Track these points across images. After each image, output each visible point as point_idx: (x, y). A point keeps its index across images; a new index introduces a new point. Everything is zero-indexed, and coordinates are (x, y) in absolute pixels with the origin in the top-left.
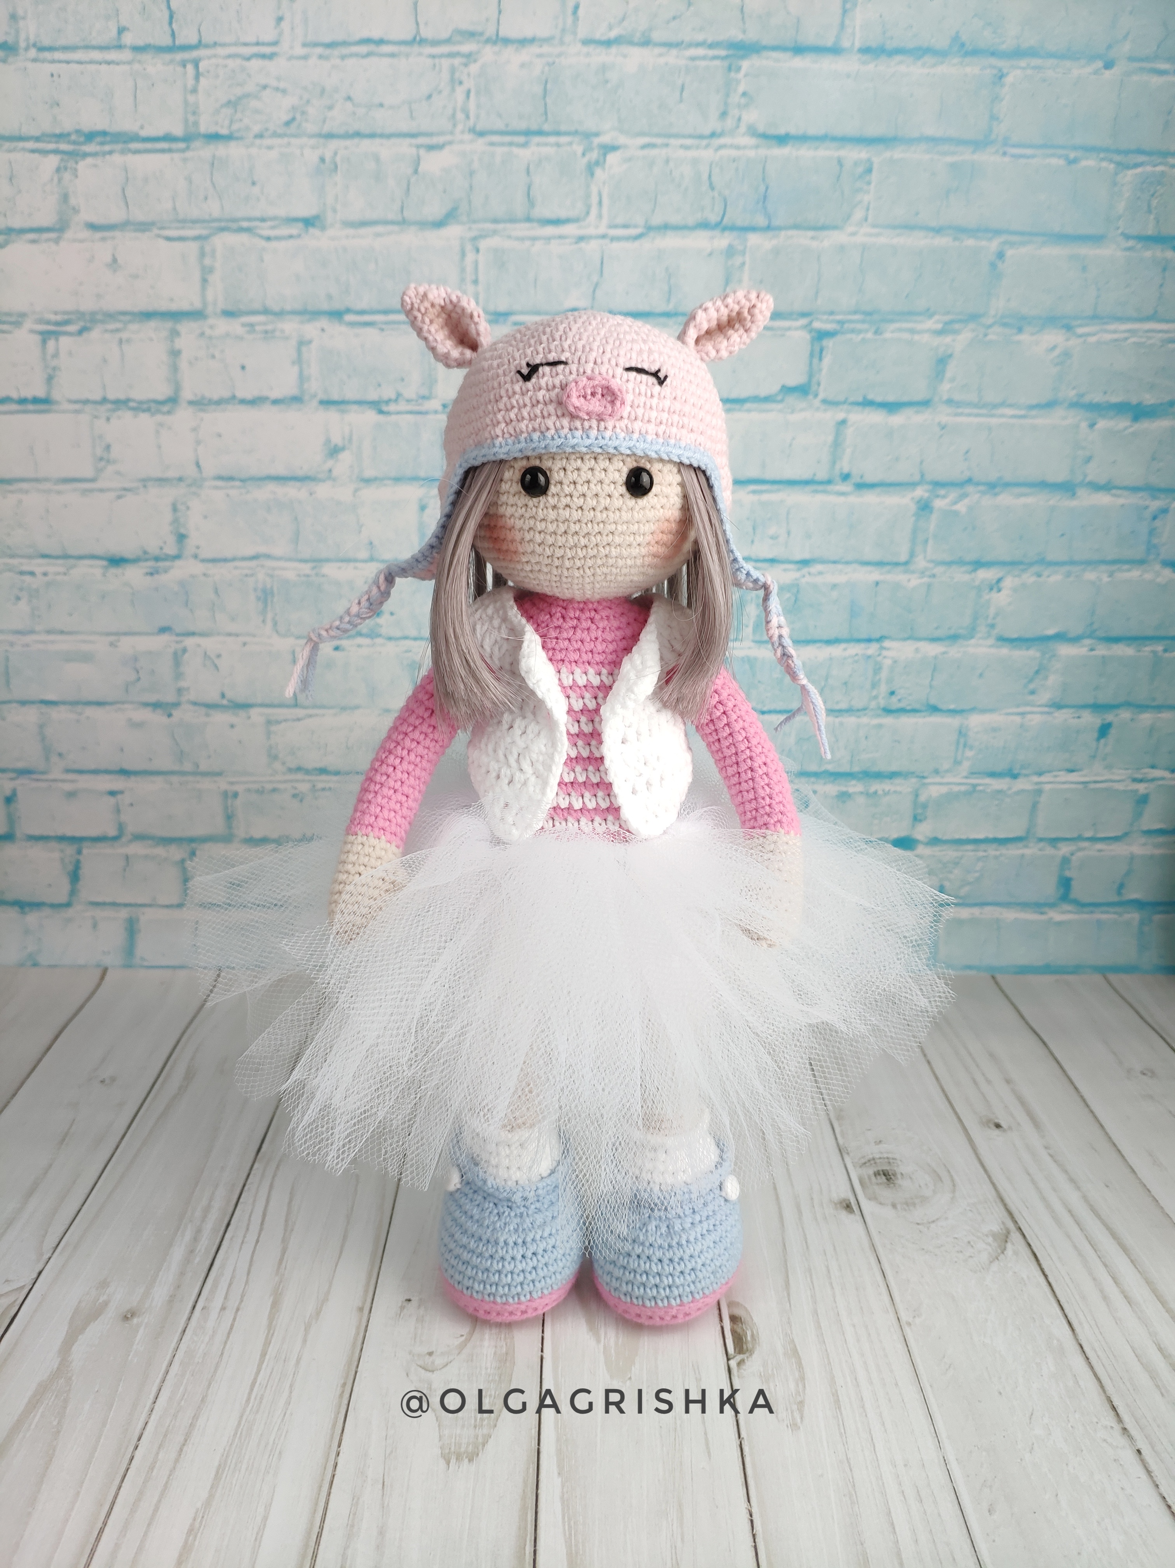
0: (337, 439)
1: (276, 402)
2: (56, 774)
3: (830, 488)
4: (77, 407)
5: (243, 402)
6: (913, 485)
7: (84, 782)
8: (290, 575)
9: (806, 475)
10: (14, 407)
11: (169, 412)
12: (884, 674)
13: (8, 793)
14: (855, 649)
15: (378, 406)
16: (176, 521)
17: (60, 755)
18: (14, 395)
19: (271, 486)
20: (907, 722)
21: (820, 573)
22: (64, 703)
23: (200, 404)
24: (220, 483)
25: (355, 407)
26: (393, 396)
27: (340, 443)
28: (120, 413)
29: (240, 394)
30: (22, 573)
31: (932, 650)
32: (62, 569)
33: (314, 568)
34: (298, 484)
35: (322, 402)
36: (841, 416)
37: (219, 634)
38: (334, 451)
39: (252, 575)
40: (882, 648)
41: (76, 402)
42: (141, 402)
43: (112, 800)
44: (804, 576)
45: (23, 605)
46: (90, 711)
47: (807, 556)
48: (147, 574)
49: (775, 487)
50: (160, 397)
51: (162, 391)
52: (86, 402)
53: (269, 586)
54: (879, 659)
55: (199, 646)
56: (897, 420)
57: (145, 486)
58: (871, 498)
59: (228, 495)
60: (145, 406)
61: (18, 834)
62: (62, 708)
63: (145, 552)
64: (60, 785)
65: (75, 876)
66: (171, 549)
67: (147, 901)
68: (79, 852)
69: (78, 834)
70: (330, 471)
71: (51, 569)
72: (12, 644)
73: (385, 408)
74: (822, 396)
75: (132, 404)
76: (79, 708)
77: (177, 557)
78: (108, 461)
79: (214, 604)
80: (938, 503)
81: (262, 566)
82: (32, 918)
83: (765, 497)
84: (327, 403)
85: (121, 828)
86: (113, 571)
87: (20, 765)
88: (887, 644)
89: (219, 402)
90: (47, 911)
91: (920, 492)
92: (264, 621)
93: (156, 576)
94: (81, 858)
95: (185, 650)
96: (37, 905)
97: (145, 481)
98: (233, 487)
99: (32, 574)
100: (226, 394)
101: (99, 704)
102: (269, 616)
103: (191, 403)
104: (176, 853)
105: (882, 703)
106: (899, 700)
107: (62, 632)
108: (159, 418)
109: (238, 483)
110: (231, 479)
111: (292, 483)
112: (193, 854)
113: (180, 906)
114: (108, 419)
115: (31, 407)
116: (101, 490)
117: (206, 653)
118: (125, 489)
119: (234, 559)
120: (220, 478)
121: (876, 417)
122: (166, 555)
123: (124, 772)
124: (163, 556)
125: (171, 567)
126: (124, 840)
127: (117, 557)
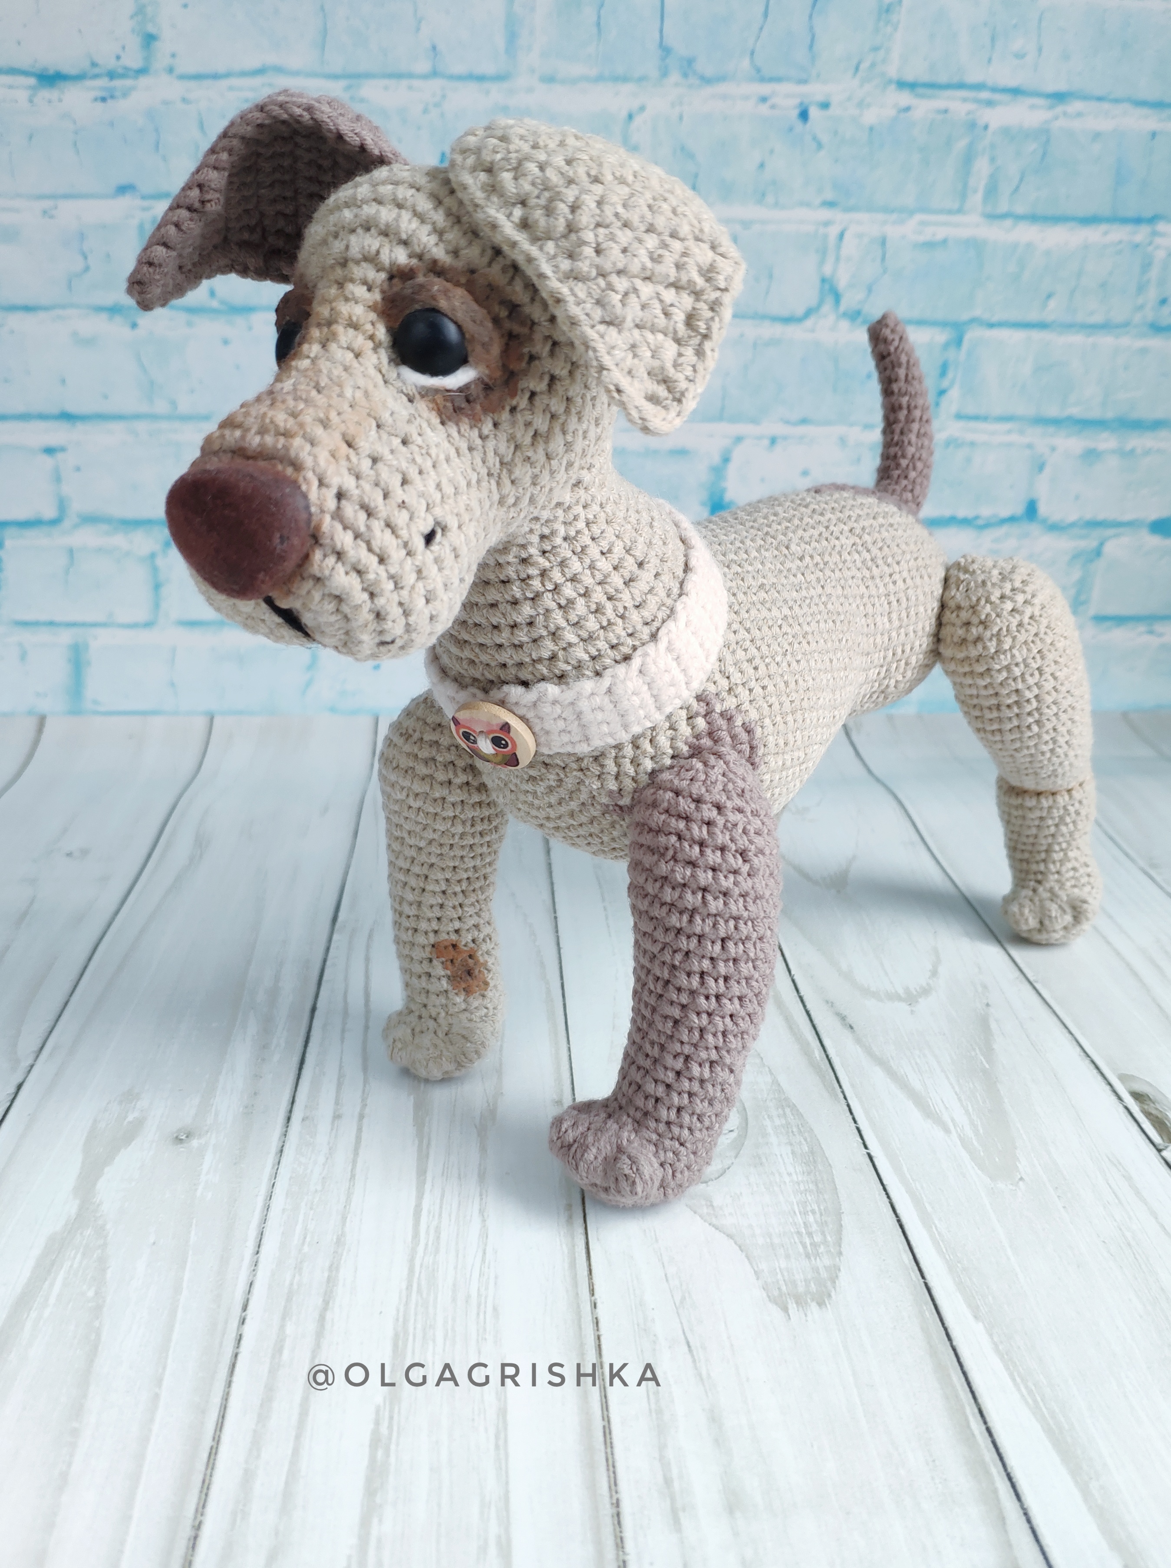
7: (7, 434)
12: (1154, 273)
14: (1118, 234)
16: (140, 12)
21: (1079, 115)
33: (348, 88)
43: (48, 462)
44: (1056, 118)
46: (14, 321)
47: (1062, 86)
48: (96, 99)
54: (1149, 249)
63: (94, 64)
66: (133, 60)
67: (100, 618)
77: (142, 71)
79: (197, 145)
85: (62, 505)
86: (45, 94)
88: (1161, 227)
93: (110, 102)
94: (3, 555)
101: (28, 309)
104: (143, 543)
105: (1149, 316)
113: (148, 625)
119: (228, 75)
122: (126, 69)
123: (67, 417)
124: (120, 71)
125: (133, 88)
126: (67, 524)
127: (51, 72)
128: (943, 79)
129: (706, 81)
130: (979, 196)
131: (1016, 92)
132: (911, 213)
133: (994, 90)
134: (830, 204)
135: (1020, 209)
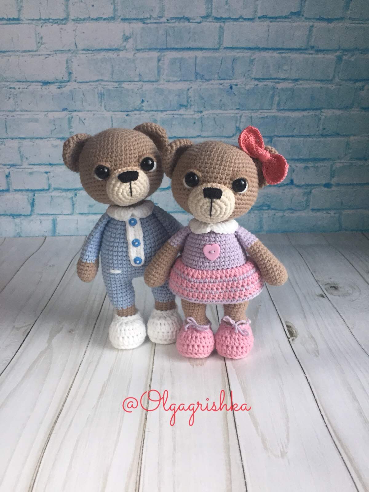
0: (127, 34)
1: (105, 19)
2: (25, 165)
3: (306, 51)
4: (30, 22)
5: (93, 19)
6: (336, 51)
7: (36, 168)
8: (110, 87)
9: (298, 47)
10: (5, 22)
11: (65, 24)
12: (322, 121)
13: (7, 173)
14: (312, 113)
15: (143, 21)
16: (68, 67)
17: (27, 158)
18: (6, 17)
19: (103, 53)
20: (329, 139)
21: (301, 84)
22: (28, 138)
23: (77, 20)
24: (84, 52)
25: (134, 21)
26: (149, 17)
27: (129, 36)
28: (46, 24)
29: (91, 17)
30: (10, 88)
31: (338, 112)
32: (26, 87)
33: (119, 85)
34: (113, 52)
35: (122, 19)
36: (311, 24)
37: (84, 111)
38: (126, 39)
39: (97, 88)
40: (322, 112)
41: (30, 20)
42: (54, 20)
43: (46, 175)
44: (296, 85)
45: (11, 101)
46: (37, 141)
47: (297, 78)
48: (57, 88)
49: (287, 51)
50: (61, 18)
51: (62, 16)
52: (33, 20)
53: (102, 92)
54: (320, 116)
55: (77, 115)
56: (332, 25)
57: (56, 53)
58: (321, 56)
59: (87, 57)
60: (56, 21)
61: (11, 189)
62: (27, 140)
63: (57, 80)
64: (27, 170)
65: (33, 205)
66: (66, 79)
67: (60, 213)
68: (34, 195)
69: (34, 189)
70: (125, 46)
71: (21, 87)
72: (8, 116)
73: (146, 21)
74: (305, 16)
75: (50, 21)
76: (34, 140)
77: (69, 81)
78: (42, 44)
79: (82, 99)
80: (345, 58)
81: (100, 84)
82: (17, 220)
83: (283, 55)
84: (124, 20)
85: (50, 186)
86: (45, 87)
87: (11, 163)
88: (323, 110)
89: (84, 20)
90: (22, 217)
91: (338, 53)
92: (101, 106)
93: (61, 89)
94: (35, 198)
95: (72, 117)
96: (20, 215)
97: (56, 51)
98: (88, 53)
99: (14, 88)
100: (87, 16)
101: (41, 138)
102: (103, 103)
103: (73, 20)
104: (70, 195)
105: (321, 132)
106: (327, 132)
107: (26, 111)
108: (61, 26)
109: (91, 52)
110: (88, 50)
111: (110, 51)
112: (76, 195)
113: (71, 214)
114: (42, 26)
115: (12, 22)
116: (39, 55)
117: (80, 118)
118: (48, 55)
119: (90, 82)
120: (83, 50)
121: (323, 24)
122: (65, 80)
123: (51, 164)
124: (63, 81)
125: (66, 85)
126: (51, 190)
127: (46, 81)
128: (266, 77)
129: (207, 80)
130: (276, 105)
131: (284, 79)
132: (258, 110)
133: (279, 79)
134: (238, 109)
135: (286, 108)
